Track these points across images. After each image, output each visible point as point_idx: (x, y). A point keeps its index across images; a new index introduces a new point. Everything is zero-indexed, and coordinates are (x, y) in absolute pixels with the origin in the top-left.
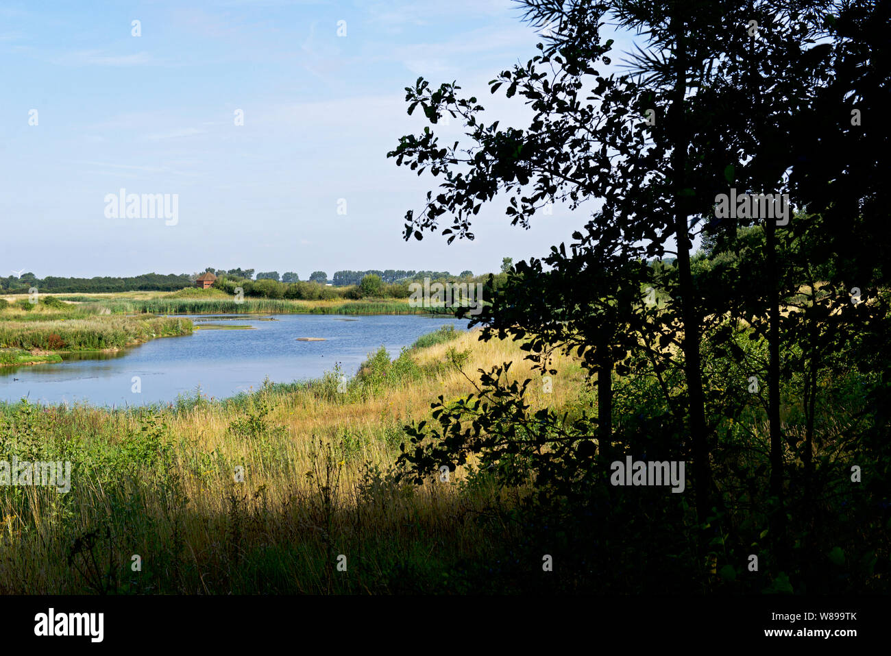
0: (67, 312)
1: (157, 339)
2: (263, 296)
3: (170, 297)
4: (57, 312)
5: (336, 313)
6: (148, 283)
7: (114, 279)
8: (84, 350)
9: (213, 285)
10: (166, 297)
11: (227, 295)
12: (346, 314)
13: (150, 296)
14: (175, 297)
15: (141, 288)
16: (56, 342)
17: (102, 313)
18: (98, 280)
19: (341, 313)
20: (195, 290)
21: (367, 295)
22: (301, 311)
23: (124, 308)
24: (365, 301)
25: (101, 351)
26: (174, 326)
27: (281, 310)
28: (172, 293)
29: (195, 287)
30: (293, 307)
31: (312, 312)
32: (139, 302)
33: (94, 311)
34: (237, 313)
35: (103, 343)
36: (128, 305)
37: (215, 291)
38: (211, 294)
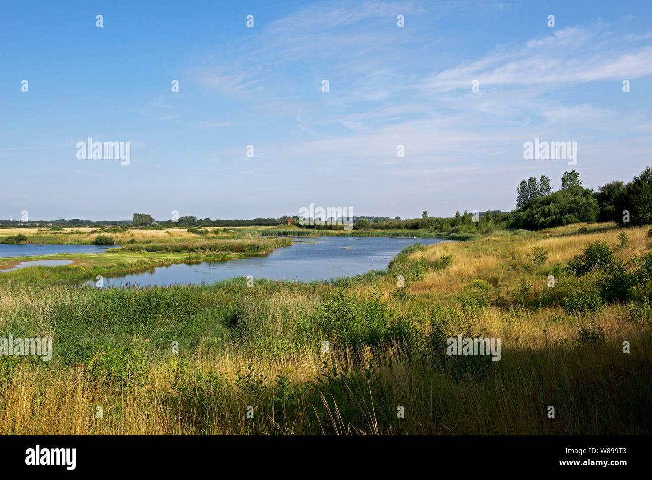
0: (233, 235)
1: (278, 247)
2: (314, 228)
3: (274, 229)
4: (229, 235)
5: (348, 236)
6: (259, 222)
7: (244, 220)
8: (251, 253)
9: (292, 223)
10: (272, 229)
11: (299, 228)
12: (353, 236)
13: (264, 228)
14: (275, 229)
15: (257, 225)
16: (240, 249)
17: (247, 235)
18: (236, 221)
19: (350, 236)
20: (285, 226)
21: (361, 228)
22: (332, 235)
23: (255, 233)
24: (361, 230)
25: (258, 253)
26: (284, 242)
27: (323, 234)
28: (274, 227)
29: (285, 224)
30: (329, 233)
31: (337, 235)
32: (261, 231)
33: (244, 234)
34: (304, 235)
35: (259, 249)
36: (256, 232)
37: (293, 226)
38: (291, 227)
